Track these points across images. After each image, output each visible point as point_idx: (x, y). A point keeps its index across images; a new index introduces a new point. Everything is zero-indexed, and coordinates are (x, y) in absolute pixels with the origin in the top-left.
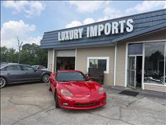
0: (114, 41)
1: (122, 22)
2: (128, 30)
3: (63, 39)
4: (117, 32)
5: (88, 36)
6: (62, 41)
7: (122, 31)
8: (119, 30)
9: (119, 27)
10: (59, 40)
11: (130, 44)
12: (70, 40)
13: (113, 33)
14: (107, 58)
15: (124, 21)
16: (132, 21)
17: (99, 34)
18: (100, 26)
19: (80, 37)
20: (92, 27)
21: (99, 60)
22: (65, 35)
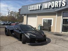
0: (56, 11)
2: (63, 5)
3: (31, 10)
4: (57, 6)
5: (43, 8)
6: (30, 11)
8: (59, 5)
10: (29, 10)
11: (64, 12)
12: (34, 10)
13: (55, 6)
14: (52, 19)
15: (61, 1)
16: (65, 1)
17: (49, 7)
18: (49, 3)
20: (45, 4)
21: (48, 20)
22: (32, 7)
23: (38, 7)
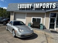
0: (47, 11)
1: (51, 4)
2: (53, 7)
3: (21, 8)
5: (34, 8)
7: (51, 7)
9: (49, 6)
10: (19, 8)
12: (24, 9)
13: (47, 8)
14: (41, 18)
15: (52, 4)
16: (55, 4)
17: (40, 8)
18: (40, 4)
19: (30, 8)
20: (36, 4)
22: (22, 6)
23: (29, 6)
